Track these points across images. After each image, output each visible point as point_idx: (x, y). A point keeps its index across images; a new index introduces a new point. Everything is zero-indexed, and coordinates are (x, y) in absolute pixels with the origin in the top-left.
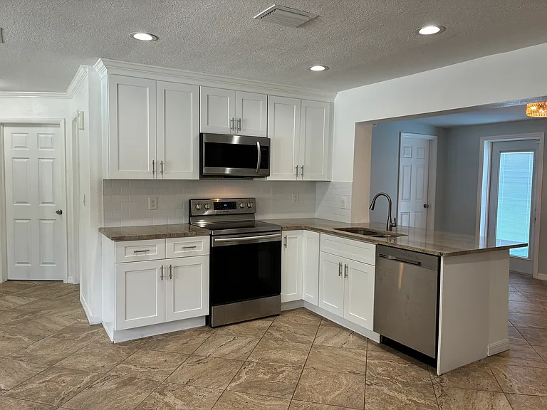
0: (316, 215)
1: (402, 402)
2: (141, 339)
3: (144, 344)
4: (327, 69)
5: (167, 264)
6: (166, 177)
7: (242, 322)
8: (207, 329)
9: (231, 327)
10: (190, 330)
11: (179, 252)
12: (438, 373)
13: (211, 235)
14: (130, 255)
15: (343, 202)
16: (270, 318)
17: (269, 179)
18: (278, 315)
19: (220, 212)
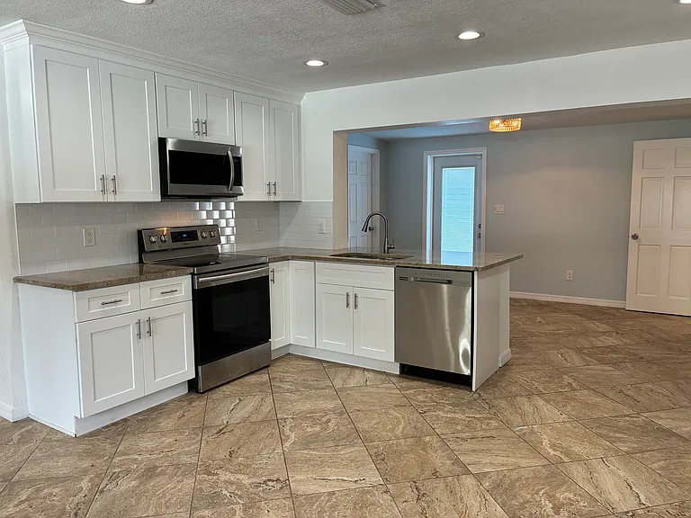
0: (282, 243)
1: (464, 420)
2: (113, 424)
3: (120, 429)
4: (326, 63)
5: (144, 316)
6: (119, 198)
7: (234, 380)
8: (194, 396)
9: (224, 388)
10: (173, 401)
11: (157, 299)
12: (474, 389)
13: (193, 274)
14: (96, 310)
15: (321, 225)
16: (263, 371)
17: (240, 199)
18: (268, 366)
19: (179, 244)
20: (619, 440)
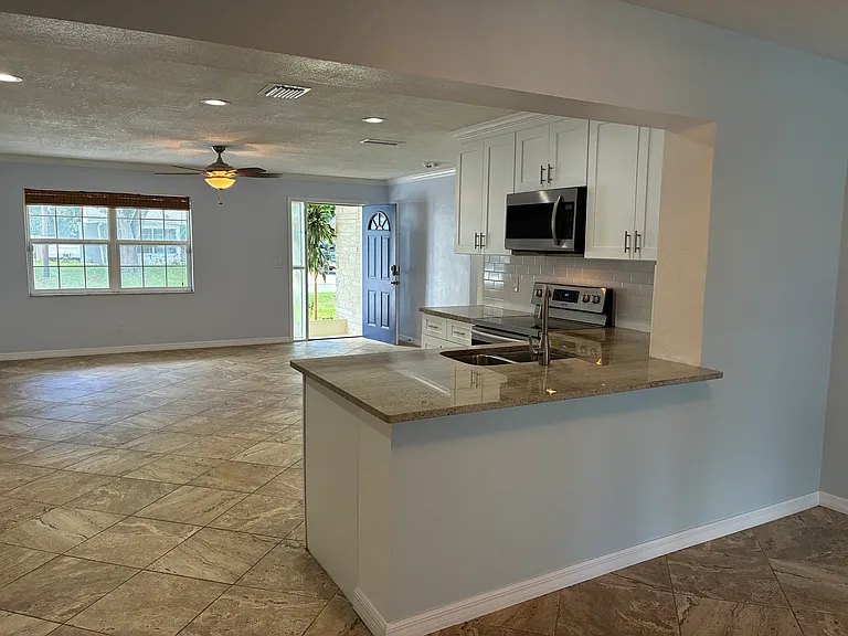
19: (559, 303)
20: (77, 567)
